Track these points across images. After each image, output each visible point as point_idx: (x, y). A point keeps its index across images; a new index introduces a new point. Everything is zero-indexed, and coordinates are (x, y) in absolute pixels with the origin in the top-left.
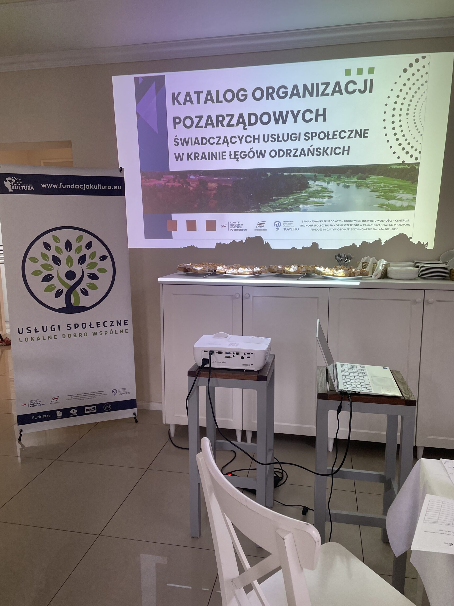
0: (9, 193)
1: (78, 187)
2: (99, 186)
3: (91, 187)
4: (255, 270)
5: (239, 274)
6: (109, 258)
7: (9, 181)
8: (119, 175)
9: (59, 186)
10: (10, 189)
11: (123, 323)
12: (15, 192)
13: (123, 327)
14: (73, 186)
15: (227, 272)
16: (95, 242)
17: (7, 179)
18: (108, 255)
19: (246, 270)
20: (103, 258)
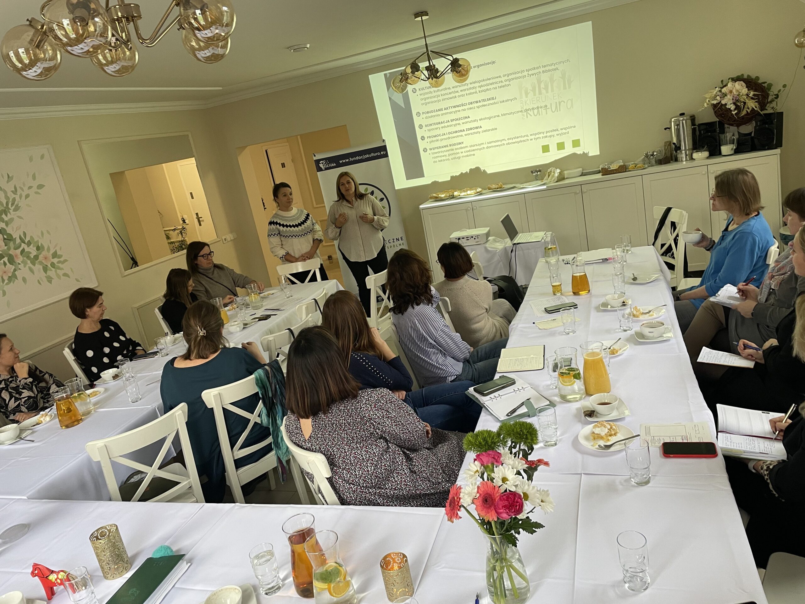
0: (322, 170)
1: (360, 158)
2: (373, 154)
3: (368, 156)
4: (478, 191)
5: (468, 195)
6: (385, 199)
7: (322, 163)
8: (383, 144)
9: (349, 160)
10: (323, 168)
11: (400, 239)
12: (326, 169)
13: (401, 242)
14: (357, 158)
15: (461, 195)
16: (376, 190)
17: (321, 162)
18: (384, 197)
19: (472, 191)
20: (382, 200)
